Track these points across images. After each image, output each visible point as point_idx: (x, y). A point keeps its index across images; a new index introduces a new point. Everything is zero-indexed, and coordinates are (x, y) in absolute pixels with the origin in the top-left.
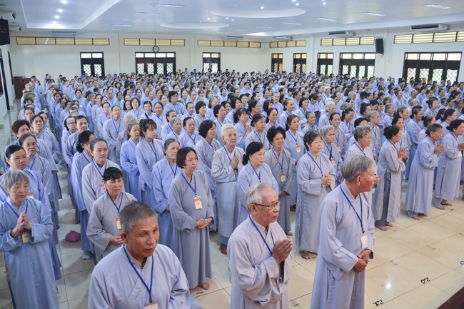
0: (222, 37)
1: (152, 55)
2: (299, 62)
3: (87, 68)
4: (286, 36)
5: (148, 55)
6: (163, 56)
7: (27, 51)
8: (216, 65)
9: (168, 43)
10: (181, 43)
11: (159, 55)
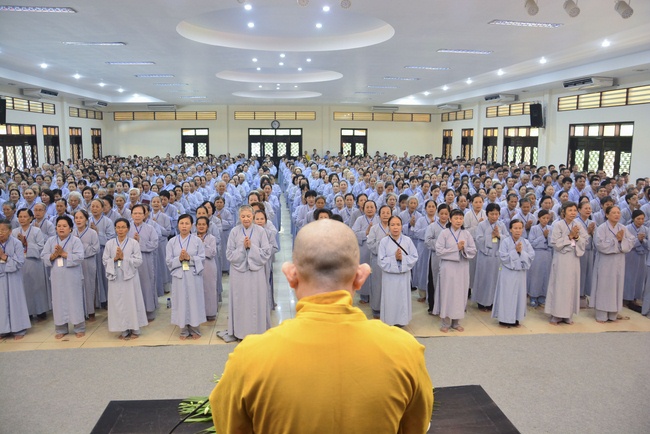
0: (370, 107)
1: (271, 133)
2: (467, 141)
3: (189, 147)
4: (449, 104)
5: (265, 133)
6: (286, 133)
7: (124, 127)
8: (362, 145)
9: (292, 116)
10: (312, 116)
11: (280, 133)
